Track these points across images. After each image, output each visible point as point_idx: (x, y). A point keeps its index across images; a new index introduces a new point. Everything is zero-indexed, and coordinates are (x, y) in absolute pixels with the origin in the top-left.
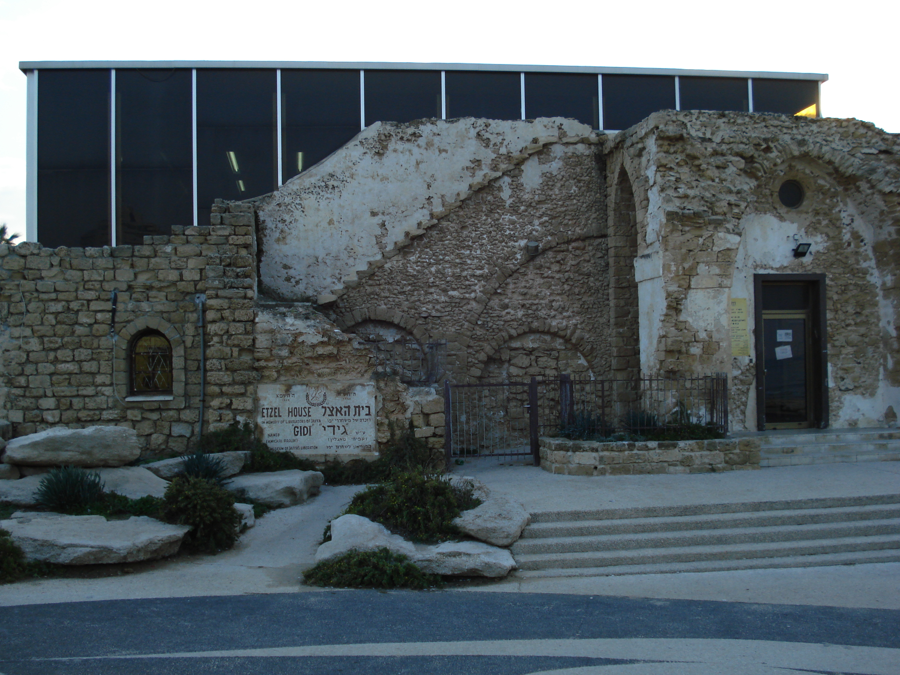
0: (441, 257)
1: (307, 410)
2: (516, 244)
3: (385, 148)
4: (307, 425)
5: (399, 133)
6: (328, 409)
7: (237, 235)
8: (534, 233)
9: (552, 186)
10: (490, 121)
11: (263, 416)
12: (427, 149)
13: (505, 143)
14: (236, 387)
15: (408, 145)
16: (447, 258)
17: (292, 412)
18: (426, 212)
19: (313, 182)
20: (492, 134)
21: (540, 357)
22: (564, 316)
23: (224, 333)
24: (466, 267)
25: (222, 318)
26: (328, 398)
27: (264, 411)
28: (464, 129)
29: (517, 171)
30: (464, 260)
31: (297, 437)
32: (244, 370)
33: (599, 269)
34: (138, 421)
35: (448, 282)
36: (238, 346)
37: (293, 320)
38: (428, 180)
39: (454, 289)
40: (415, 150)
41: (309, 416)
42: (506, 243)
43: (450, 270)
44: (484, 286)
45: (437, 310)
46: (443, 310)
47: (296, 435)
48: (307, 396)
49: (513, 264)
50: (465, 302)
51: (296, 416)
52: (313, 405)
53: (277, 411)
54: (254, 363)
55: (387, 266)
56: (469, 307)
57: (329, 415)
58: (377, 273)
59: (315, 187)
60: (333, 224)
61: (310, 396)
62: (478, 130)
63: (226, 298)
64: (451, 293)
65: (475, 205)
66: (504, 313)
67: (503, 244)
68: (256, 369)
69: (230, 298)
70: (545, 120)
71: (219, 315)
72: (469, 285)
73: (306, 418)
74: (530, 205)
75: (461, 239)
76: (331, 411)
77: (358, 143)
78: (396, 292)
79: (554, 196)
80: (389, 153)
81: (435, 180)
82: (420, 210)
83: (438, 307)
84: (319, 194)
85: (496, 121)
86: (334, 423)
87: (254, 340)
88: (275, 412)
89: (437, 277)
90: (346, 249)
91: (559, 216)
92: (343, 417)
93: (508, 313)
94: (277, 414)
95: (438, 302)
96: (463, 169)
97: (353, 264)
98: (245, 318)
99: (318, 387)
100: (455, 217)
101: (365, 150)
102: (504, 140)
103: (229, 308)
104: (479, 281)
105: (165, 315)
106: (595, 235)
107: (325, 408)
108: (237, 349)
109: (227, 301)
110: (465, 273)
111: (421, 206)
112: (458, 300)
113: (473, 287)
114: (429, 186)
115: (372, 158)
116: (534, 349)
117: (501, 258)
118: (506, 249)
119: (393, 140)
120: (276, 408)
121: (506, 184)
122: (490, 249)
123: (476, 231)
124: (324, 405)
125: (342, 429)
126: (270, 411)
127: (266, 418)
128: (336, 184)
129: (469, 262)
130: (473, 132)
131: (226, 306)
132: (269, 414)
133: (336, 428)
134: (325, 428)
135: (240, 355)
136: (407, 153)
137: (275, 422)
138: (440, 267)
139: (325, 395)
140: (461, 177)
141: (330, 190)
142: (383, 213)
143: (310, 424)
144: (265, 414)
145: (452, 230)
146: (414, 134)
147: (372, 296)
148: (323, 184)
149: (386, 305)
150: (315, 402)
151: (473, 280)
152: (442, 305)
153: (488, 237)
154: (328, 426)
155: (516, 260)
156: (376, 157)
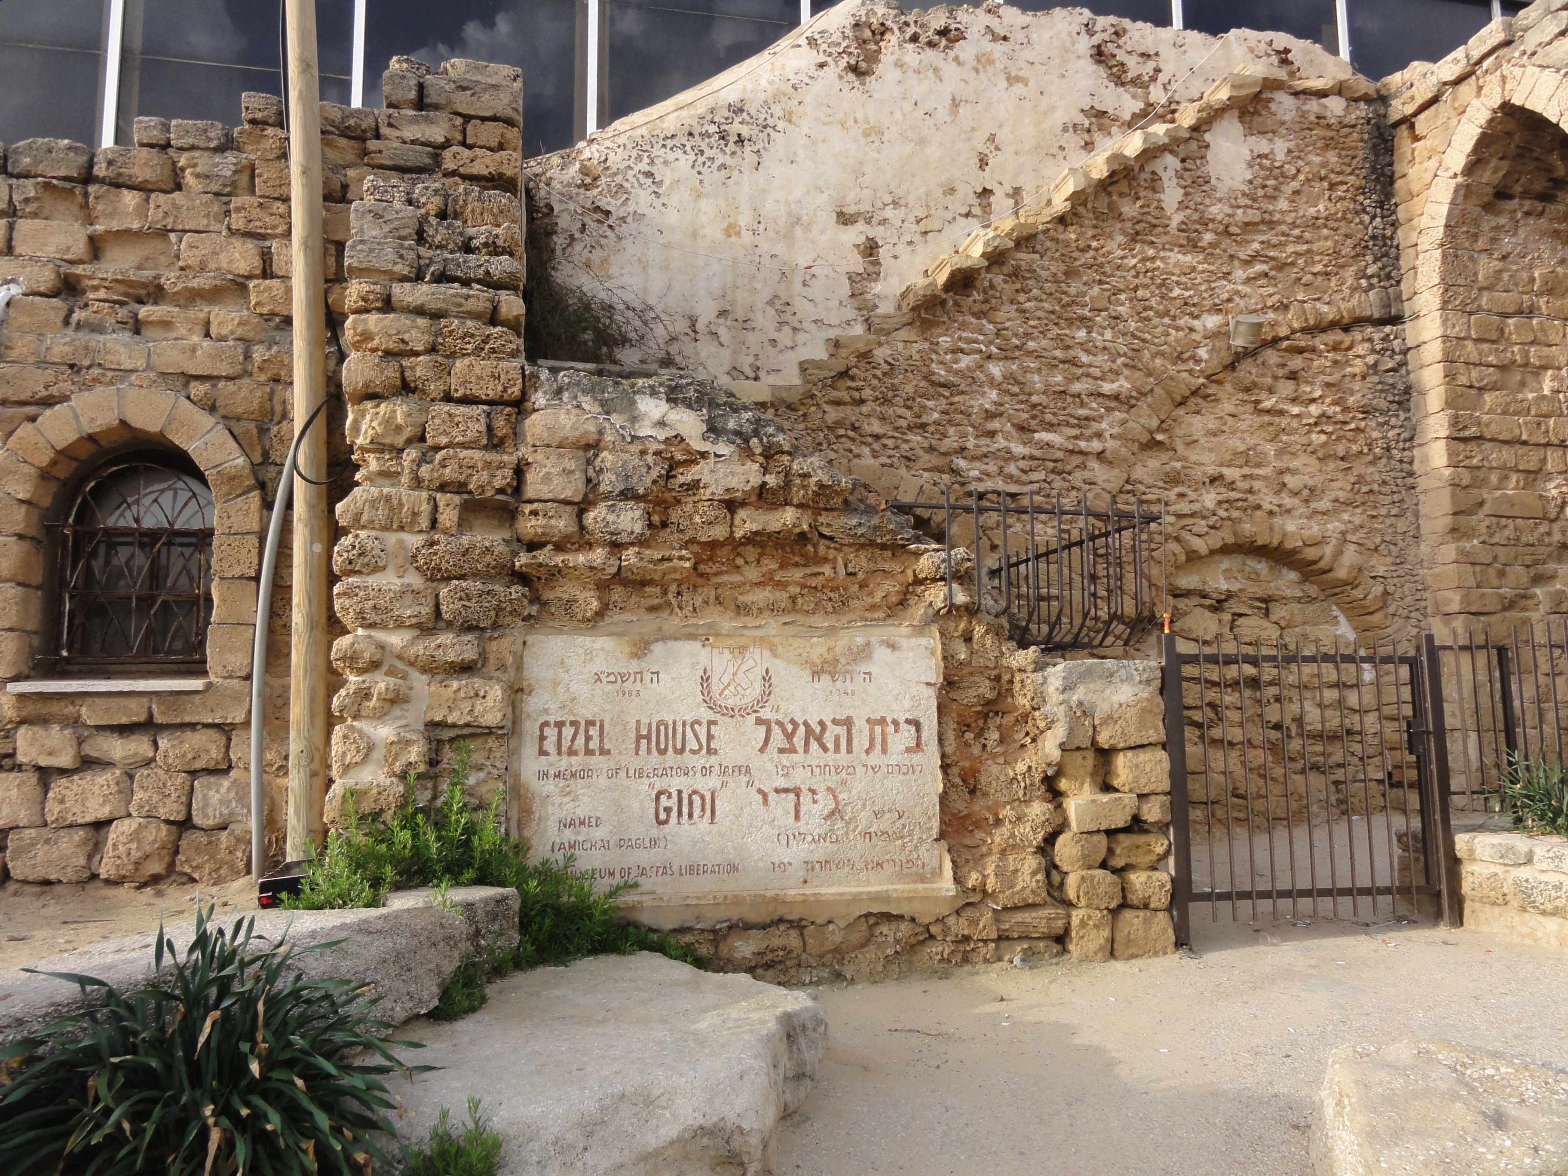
0: (1016, 341)
1: (702, 732)
2: (1196, 323)
3: (873, 58)
4: (705, 785)
5: (907, 24)
6: (776, 731)
7: (470, 147)
8: (1237, 299)
9: (1276, 189)
10: (1126, 22)
11: (543, 752)
12: (977, 71)
13: (1162, 78)
14: (447, 638)
15: (930, 57)
16: (1031, 345)
17: (648, 737)
19: (688, 121)
20: (1130, 53)
21: (1240, 615)
22: (1315, 512)
23: (409, 442)
24: (1080, 371)
25: (406, 388)
26: (775, 690)
27: (547, 731)
28: (1064, 34)
29: (1194, 145)
30: (1072, 353)
31: (667, 828)
32: (476, 575)
33: (1390, 398)
34: (63, 772)
35: (1034, 406)
36: (460, 488)
37: (664, 406)
38: (981, 148)
39: (1050, 427)
40: (949, 69)
41: (711, 752)
42: (1174, 318)
43: (1036, 378)
44: (1124, 423)
45: (1010, 478)
46: (1024, 477)
47: (660, 823)
48: (705, 679)
49: (1191, 372)
50: (1076, 460)
51: (662, 752)
52: (730, 712)
53: (594, 732)
54: (515, 554)
55: (881, 354)
56: (1087, 474)
57: (781, 751)
58: (855, 371)
59: (690, 134)
60: (738, 234)
61: (714, 681)
62: (1097, 39)
63: (420, 311)
64: (1044, 436)
65: (1096, 218)
66: (1172, 494)
67: (1167, 320)
68: (522, 578)
69: (436, 315)
70: (1249, 36)
71: (391, 372)
72: (1087, 419)
73: (701, 760)
74: (1227, 233)
75: (1066, 299)
76: (789, 736)
77: (803, 41)
78: (903, 423)
79: (1277, 217)
80: (884, 70)
81: (997, 149)
82: (962, 221)
83: (1012, 469)
84: (702, 152)
85: (1140, 24)
86: (799, 778)
87: (519, 471)
88: (588, 738)
89: (1007, 392)
90: (771, 303)
91: (1293, 264)
92: (830, 757)
93: (1182, 495)
94: (594, 745)
95: (1010, 456)
96: (1065, 129)
97: (790, 344)
98: (491, 390)
99: (743, 649)
100: (1048, 244)
101: (822, 58)
102: (1160, 71)
103: (432, 349)
104: (1109, 409)
105: (198, 389)
106: (1376, 315)
107: (767, 723)
108: (457, 499)
109: (422, 322)
110: (1076, 387)
111: (965, 210)
112: (1059, 455)
113: (1095, 426)
114: (983, 163)
115: (841, 77)
116: (1230, 595)
117: (1163, 354)
118: (1173, 332)
119: (893, 39)
120: (590, 723)
121: (1171, 173)
122: (1137, 329)
123: (1100, 282)
124: (765, 714)
125: (825, 803)
126: (568, 732)
127: (554, 757)
128: (745, 131)
129: (1085, 358)
130: (1085, 44)
131: (418, 338)
132: (566, 744)
133: (806, 799)
134: (765, 796)
135: (463, 524)
136: (930, 74)
137: (584, 774)
138: (1014, 367)
139: (766, 678)
140: (1062, 148)
141: (732, 147)
142: (868, 221)
143: (713, 781)
144: (550, 745)
145: (1044, 274)
146: (944, 32)
147: (841, 432)
148: (713, 129)
149: (875, 457)
150: (730, 702)
151: (1094, 405)
152: (1022, 464)
153: (1131, 300)
154: (777, 791)
155: (1198, 361)
156: (851, 76)
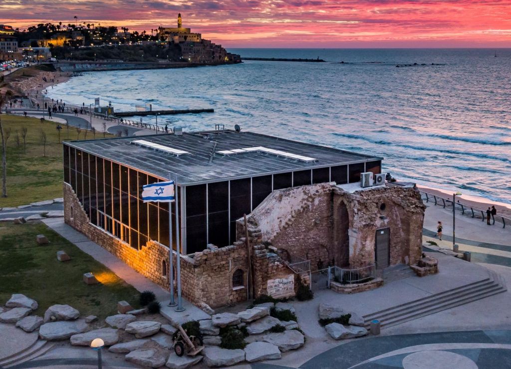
2: (312, 221)
3: (281, 199)
8: (316, 217)
9: (321, 203)
11: (269, 288)
12: (291, 198)
13: (310, 193)
15: (287, 197)
18: (291, 216)
20: (307, 190)
22: (323, 239)
26: (283, 281)
28: (300, 190)
29: (313, 201)
31: (276, 292)
34: (235, 295)
36: (264, 272)
38: (292, 206)
40: (289, 198)
44: (304, 234)
45: (293, 243)
48: (279, 281)
49: (311, 227)
50: (300, 240)
52: (280, 283)
54: (267, 275)
57: (284, 285)
64: (296, 238)
67: (309, 221)
68: (268, 277)
70: (319, 184)
79: (321, 206)
80: (283, 200)
84: (265, 215)
87: (268, 269)
90: (271, 230)
91: (322, 212)
92: (287, 285)
93: (310, 241)
94: (272, 287)
96: (300, 202)
99: (281, 278)
101: (276, 200)
107: (283, 283)
111: (290, 214)
112: (298, 239)
113: (301, 235)
114: (292, 208)
117: (308, 225)
119: (283, 196)
121: (310, 204)
122: (306, 223)
123: (303, 219)
125: (287, 288)
128: (269, 211)
130: (303, 190)
133: (285, 288)
136: (287, 199)
137: (271, 290)
138: (294, 231)
140: (299, 204)
141: (268, 213)
142: (281, 218)
143: (279, 288)
146: (288, 194)
148: (266, 212)
151: (301, 233)
152: (294, 241)
153: (306, 220)
154: (283, 288)
155: (312, 225)
156: (279, 202)
